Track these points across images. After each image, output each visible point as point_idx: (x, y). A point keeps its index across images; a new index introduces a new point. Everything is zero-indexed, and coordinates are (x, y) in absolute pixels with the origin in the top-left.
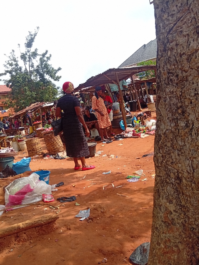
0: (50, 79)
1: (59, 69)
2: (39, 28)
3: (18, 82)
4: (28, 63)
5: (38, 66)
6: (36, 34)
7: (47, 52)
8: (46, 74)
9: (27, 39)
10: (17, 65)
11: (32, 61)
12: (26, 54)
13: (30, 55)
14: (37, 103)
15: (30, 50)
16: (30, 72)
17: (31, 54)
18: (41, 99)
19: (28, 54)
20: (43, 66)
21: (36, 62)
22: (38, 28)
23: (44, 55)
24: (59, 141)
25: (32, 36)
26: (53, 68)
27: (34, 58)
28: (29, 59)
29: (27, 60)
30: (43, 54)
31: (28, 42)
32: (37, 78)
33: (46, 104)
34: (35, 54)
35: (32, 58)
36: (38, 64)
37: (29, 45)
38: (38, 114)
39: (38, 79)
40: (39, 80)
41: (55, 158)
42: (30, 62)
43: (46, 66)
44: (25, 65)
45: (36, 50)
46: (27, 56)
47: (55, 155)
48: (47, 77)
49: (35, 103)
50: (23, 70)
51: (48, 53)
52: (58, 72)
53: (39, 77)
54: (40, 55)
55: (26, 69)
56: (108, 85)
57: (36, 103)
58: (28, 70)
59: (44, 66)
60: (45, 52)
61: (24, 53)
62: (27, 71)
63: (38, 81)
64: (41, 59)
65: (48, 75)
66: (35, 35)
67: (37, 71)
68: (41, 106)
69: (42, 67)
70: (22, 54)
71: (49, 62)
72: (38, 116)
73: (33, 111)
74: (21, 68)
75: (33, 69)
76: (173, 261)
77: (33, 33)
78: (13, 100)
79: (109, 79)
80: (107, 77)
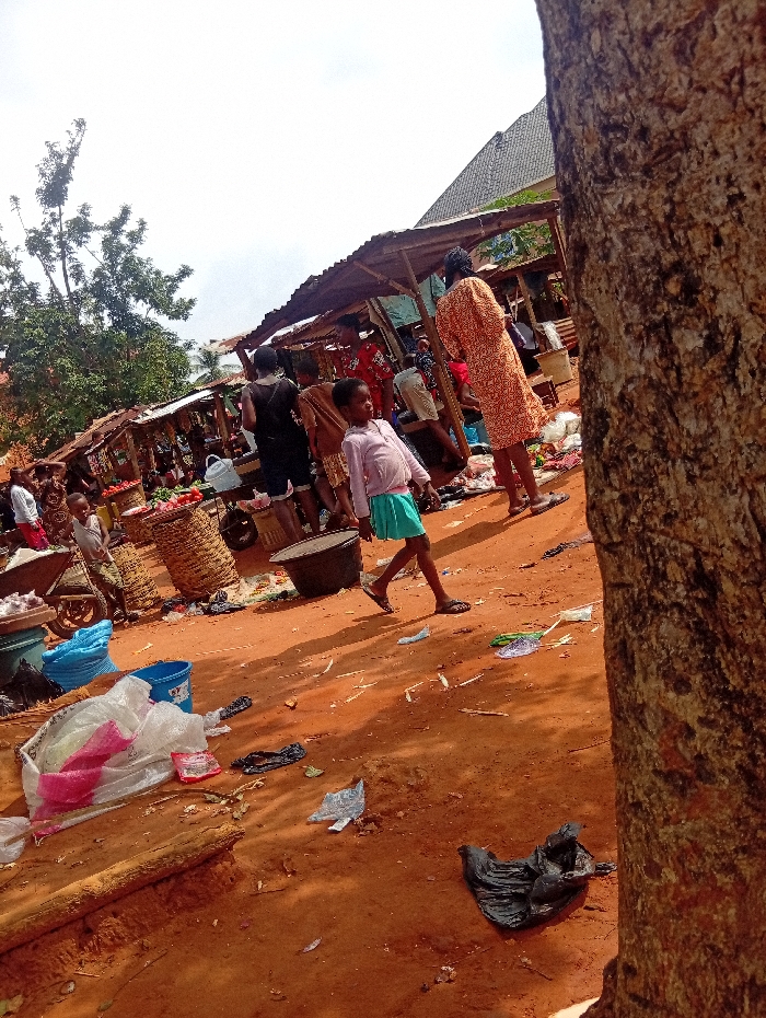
0: (153, 314)
1: (185, 272)
2: (84, 123)
3: (32, 344)
4: (58, 264)
5: (98, 273)
6: (77, 148)
7: (126, 211)
8: (132, 299)
9: (44, 175)
10: (16, 278)
11: (73, 256)
12: (49, 232)
13: (61, 235)
14: (114, 413)
15: (61, 214)
16: (71, 299)
17: (65, 229)
18: (128, 395)
19: (55, 231)
20: (119, 268)
21: (90, 256)
22: (81, 124)
23: (115, 227)
24: (215, 544)
25: (61, 157)
26: (158, 273)
27: (80, 244)
28: (63, 252)
29: (53, 255)
30: (111, 223)
31: (48, 186)
32: (101, 319)
33: (148, 411)
34: (80, 228)
35: (72, 244)
36: (98, 265)
37: (54, 193)
38: (122, 456)
39: (108, 323)
40: (110, 324)
41: (208, 612)
42: (67, 260)
43: (132, 268)
44: (47, 274)
45: (84, 209)
46: (51, 239)
47: (206, 599)
48: (140, 308)
49: (104, 414)
50: (43, 293)
51: (131, 217)
52: (180, 284)
53: (107, 312)
54: (102, 228)
55: (54, 289)
56: (379, 302)
57: (110, 415)
58: (64, 292)
59: (124, 269)
60: (117, 213)
61: (40, 228)
62: (60, 296)
63: (106, 328)
64: (107, 243)
65: (141, 301)
66: (73, 152)
67: (98, 291)
68: (129, 423)
69: (113, 273)
70: (32, 235)
71: (141, 252)
72: (121, 462)
73: (103, 446)
74: (33, 289)
75: (81, 285)
76: (722, 934)
77: (62, 147)
78: (20, 415)
79: (379, 276)
80: (369, 271)
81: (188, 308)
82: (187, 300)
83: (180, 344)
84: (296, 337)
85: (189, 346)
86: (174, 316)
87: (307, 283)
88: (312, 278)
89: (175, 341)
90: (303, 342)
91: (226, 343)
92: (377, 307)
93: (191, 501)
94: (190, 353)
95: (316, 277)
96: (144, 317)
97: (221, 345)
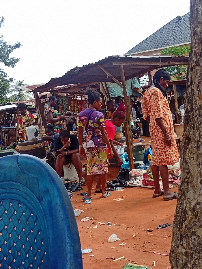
1: (18, 45)
52: (14, 50)
79: (109, 74)
80: (104, 71)
81: (15, 62)
82: (15, 59)
84: (63, 90)
85: (12, 80)
86: (7, 65)
87: (74, 69)
91: (29, 87)
92: (104, 85)
95: (79, 68)
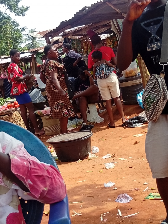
56: (117, 21)
79: (118, 11)
80: (113, 7)
81: (25, 11)
82: (25, 7)
83: (19, 28)
84: (75, 33)
85: (23, 29)
86: (18, 14)
87: (83, 10)
88: (85, 8)
89: (17, 26)
90: (78, 35)
91: (40, 33)
92: (115, 23)
93: (13, 107)
94: (23, 33)
95: (87, 7)
96: (4, 13)
97: (38, 33)
